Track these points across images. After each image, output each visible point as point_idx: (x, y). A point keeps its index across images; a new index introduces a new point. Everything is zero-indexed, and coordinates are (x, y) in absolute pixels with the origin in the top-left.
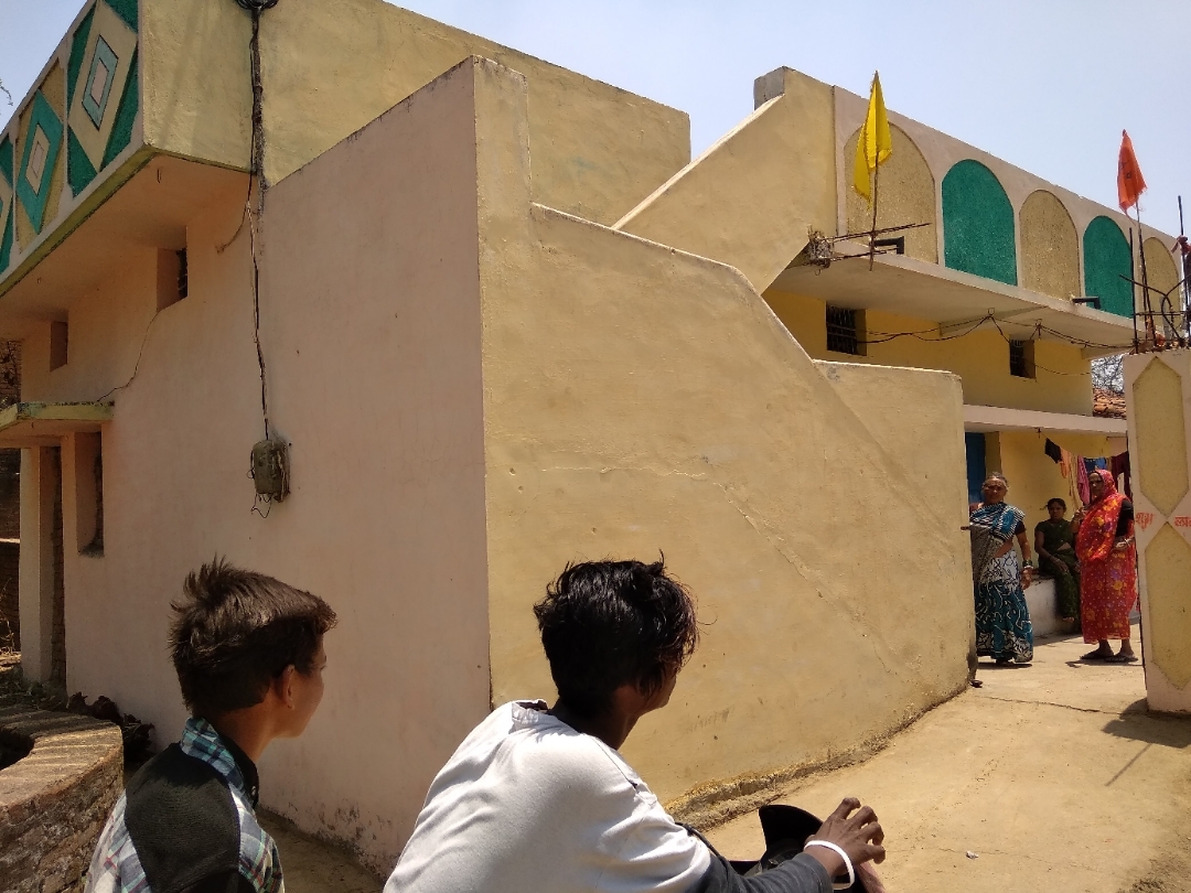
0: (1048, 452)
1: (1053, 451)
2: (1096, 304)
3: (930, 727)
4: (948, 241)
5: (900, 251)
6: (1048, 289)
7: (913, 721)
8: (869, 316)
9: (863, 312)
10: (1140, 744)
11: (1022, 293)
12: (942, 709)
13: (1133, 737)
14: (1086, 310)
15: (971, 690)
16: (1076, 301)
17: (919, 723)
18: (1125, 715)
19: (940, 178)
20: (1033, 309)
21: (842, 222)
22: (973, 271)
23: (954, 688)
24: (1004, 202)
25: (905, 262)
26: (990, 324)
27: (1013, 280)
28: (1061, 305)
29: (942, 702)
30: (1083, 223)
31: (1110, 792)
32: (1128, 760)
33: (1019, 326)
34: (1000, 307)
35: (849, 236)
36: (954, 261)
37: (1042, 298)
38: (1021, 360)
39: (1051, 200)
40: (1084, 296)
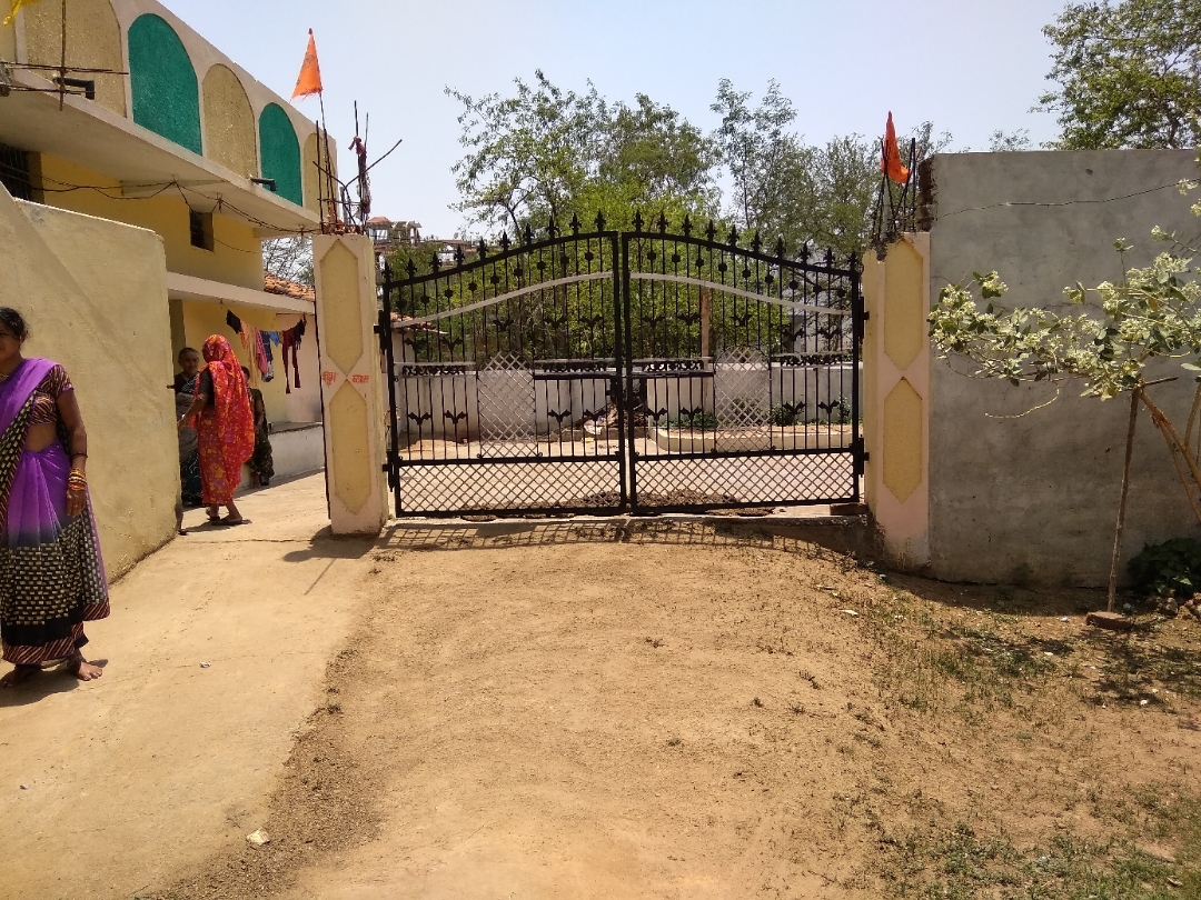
0: (229, 323)
1: (234, 322)
2: (272, 186)
3: (144, 574)
4: (135, 96)
5: (90, 96)
6: (230, 165)
7: (127, 572)
8: (44, 159)
9: (37, 155)
10: (327, 561)
11: (207, 163)
12: (153, 558)
13: (322, 556)
14: (261, 190)
15: (179, 539)
16: (253, 180)
17: (133, 572)
18: (313, 541)
19: (125, 28)
20: (215, 182)
21: (21, 47)
22: (160, 132)
23: (163, 538)
24: (187, 67)
25: (94, 108)
26: (173, 191)
27: (198, 150)
28: (241, 182)
29: (154, 551)
30: (259, 106)
31: (309, 598)
32: (320, 573)
33: (202, 197)
34: (184, 175)
35: (31, 66)
36: (142, 118)
37: (223, 172)
38: (200, 231)
39: (231, 77)
40: (260, 177)
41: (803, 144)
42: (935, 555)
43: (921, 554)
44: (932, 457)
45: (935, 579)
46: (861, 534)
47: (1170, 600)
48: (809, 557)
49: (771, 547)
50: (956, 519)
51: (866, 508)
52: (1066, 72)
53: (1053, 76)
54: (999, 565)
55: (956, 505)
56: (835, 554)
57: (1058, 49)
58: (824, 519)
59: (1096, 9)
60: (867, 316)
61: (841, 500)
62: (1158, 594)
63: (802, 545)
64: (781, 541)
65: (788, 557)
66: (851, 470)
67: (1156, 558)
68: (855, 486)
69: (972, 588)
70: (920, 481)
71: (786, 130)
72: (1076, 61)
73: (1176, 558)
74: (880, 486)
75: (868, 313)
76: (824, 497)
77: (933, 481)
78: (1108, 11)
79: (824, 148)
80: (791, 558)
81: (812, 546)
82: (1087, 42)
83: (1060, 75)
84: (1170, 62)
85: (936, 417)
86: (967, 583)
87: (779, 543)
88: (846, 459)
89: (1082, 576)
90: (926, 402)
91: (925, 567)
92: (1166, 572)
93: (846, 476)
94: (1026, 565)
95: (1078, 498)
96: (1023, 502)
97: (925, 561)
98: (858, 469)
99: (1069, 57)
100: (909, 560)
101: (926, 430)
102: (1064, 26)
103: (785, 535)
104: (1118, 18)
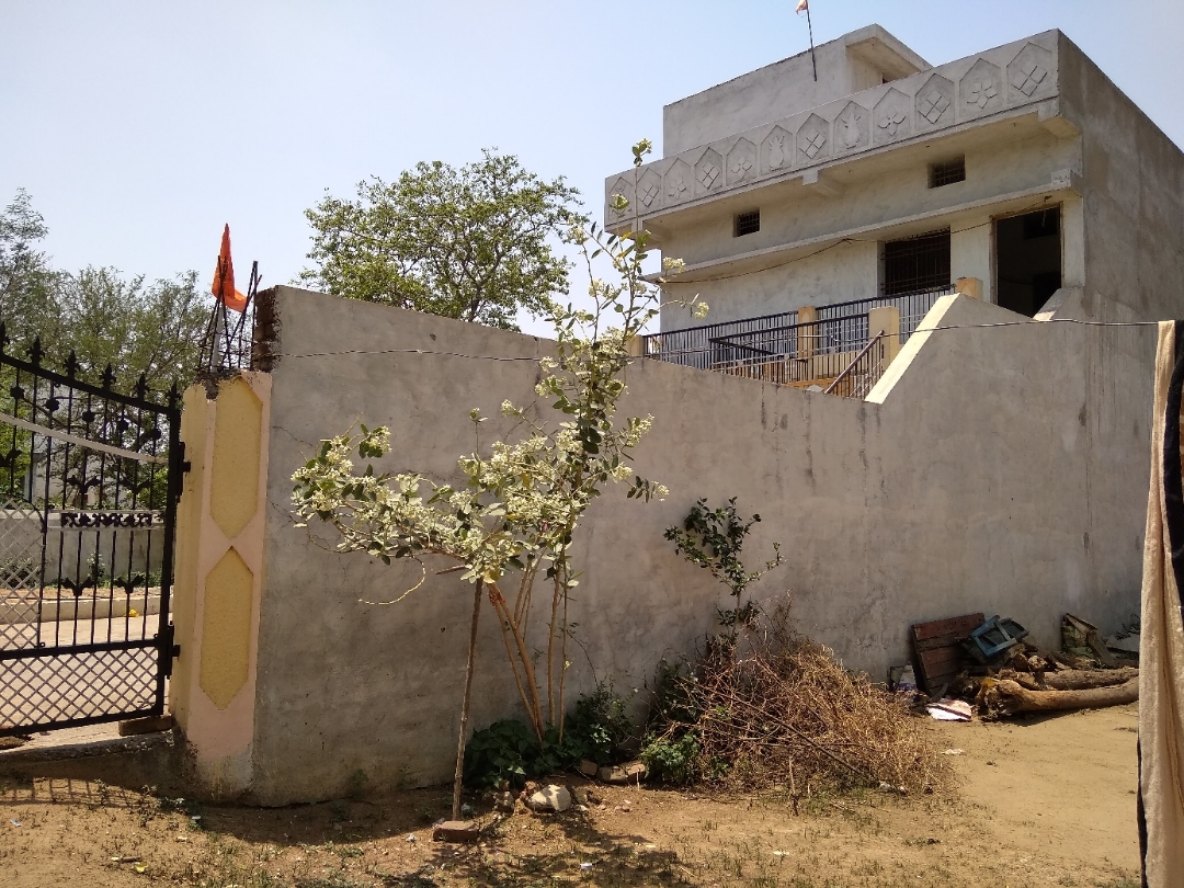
41: (52, 266)
42: (259, 774)
43: (241, 776)
44: (261, 649)
45: (259, 807)
46: (164, 759)
47: (507, 794)
48: (92, 808)
49: (32, 800)
50: (286, 725)
51: (172, 721)
52: (324, 255)
53: (314, 256)
54: (330, 778)
55: (287, 706)
56: (129, 793)
57: (317, 233)
58: (113, 745)
59: (351, 207)
60: (187, 467)
61: (138, 712)
62: (494, 789)
63: (79, 787)
64: (46, 785)
65: (60, 812)
66: (154, 671)
67: (486, 746)
68: (159, 692)
69: (302, 811)
70: (246, 679)
71: (34, 246)
72: (332, 248)
73: (505, 745)
74: (195, 690)
75: (189, 463)
76: (114, 711)
77: (262, 680)
78: (361, 211)
79: (76, 275)
80: (64, 813)
81: (94, 787)
82: (342, 233)
83: (318, 257)
84: (408, 268)
85: (269, 596)
86: (295, 805)
87: (43, 789)
88: (148, 656)
89: (415, 776)
90: (258, 579)
91: (246, 794)
92: (499, 762)
93: (147, 678)
94: (360, 771)
95: (415, 685)
96: (360, 696)
97: (246, 785)
98: (165, 668)
99: (327, 242)
100: (227, 787)
101: (256, 613)
102: (323, 214)
103: (52, 775)
104: (368, 220)
